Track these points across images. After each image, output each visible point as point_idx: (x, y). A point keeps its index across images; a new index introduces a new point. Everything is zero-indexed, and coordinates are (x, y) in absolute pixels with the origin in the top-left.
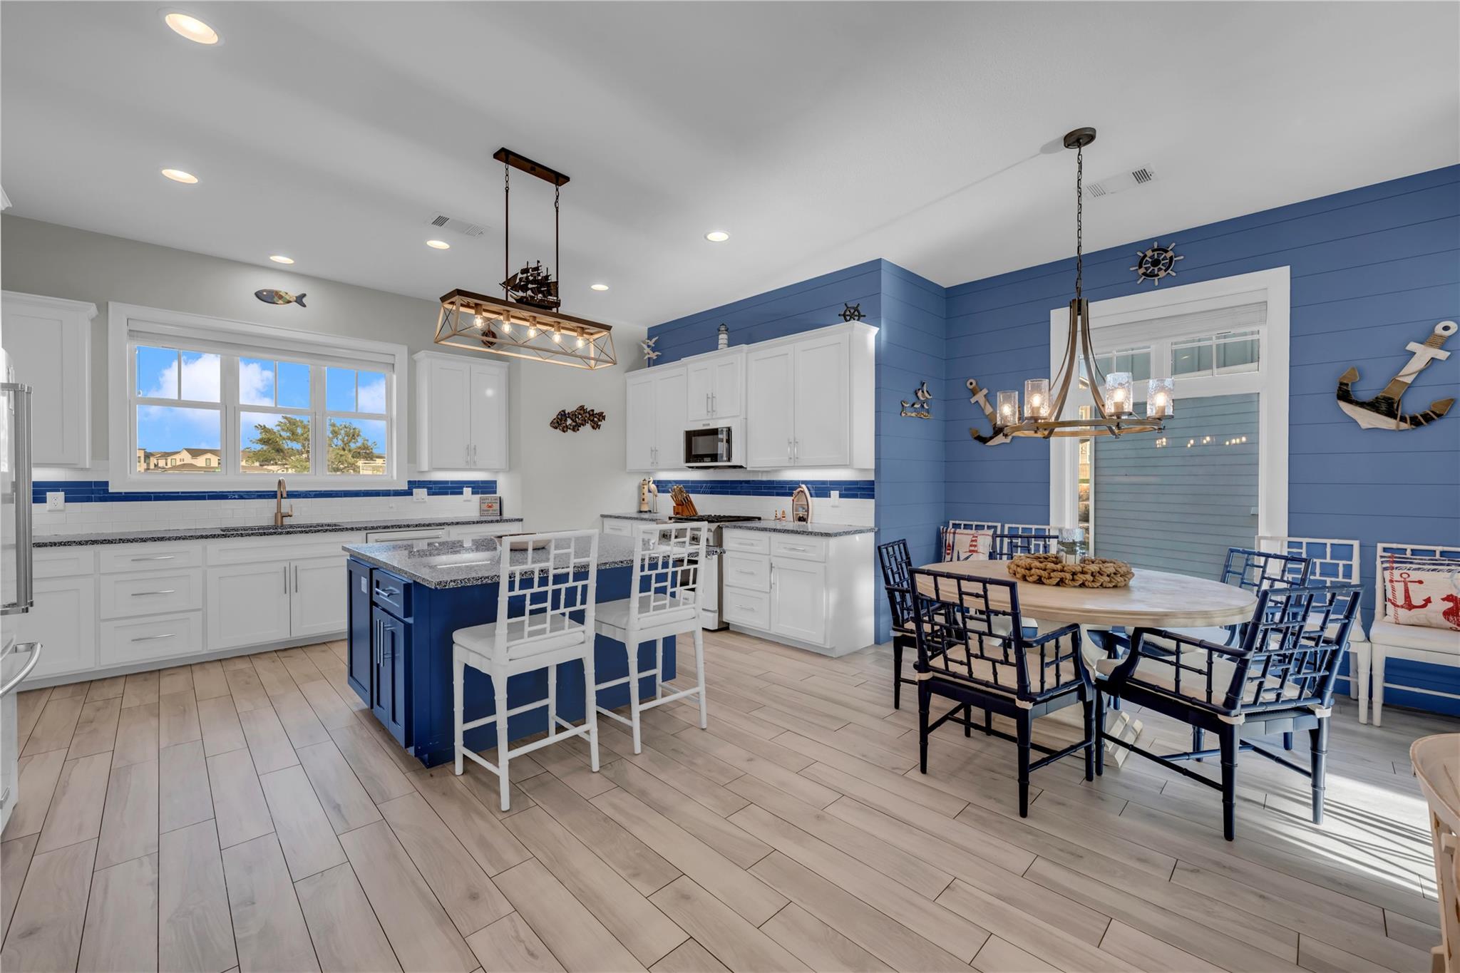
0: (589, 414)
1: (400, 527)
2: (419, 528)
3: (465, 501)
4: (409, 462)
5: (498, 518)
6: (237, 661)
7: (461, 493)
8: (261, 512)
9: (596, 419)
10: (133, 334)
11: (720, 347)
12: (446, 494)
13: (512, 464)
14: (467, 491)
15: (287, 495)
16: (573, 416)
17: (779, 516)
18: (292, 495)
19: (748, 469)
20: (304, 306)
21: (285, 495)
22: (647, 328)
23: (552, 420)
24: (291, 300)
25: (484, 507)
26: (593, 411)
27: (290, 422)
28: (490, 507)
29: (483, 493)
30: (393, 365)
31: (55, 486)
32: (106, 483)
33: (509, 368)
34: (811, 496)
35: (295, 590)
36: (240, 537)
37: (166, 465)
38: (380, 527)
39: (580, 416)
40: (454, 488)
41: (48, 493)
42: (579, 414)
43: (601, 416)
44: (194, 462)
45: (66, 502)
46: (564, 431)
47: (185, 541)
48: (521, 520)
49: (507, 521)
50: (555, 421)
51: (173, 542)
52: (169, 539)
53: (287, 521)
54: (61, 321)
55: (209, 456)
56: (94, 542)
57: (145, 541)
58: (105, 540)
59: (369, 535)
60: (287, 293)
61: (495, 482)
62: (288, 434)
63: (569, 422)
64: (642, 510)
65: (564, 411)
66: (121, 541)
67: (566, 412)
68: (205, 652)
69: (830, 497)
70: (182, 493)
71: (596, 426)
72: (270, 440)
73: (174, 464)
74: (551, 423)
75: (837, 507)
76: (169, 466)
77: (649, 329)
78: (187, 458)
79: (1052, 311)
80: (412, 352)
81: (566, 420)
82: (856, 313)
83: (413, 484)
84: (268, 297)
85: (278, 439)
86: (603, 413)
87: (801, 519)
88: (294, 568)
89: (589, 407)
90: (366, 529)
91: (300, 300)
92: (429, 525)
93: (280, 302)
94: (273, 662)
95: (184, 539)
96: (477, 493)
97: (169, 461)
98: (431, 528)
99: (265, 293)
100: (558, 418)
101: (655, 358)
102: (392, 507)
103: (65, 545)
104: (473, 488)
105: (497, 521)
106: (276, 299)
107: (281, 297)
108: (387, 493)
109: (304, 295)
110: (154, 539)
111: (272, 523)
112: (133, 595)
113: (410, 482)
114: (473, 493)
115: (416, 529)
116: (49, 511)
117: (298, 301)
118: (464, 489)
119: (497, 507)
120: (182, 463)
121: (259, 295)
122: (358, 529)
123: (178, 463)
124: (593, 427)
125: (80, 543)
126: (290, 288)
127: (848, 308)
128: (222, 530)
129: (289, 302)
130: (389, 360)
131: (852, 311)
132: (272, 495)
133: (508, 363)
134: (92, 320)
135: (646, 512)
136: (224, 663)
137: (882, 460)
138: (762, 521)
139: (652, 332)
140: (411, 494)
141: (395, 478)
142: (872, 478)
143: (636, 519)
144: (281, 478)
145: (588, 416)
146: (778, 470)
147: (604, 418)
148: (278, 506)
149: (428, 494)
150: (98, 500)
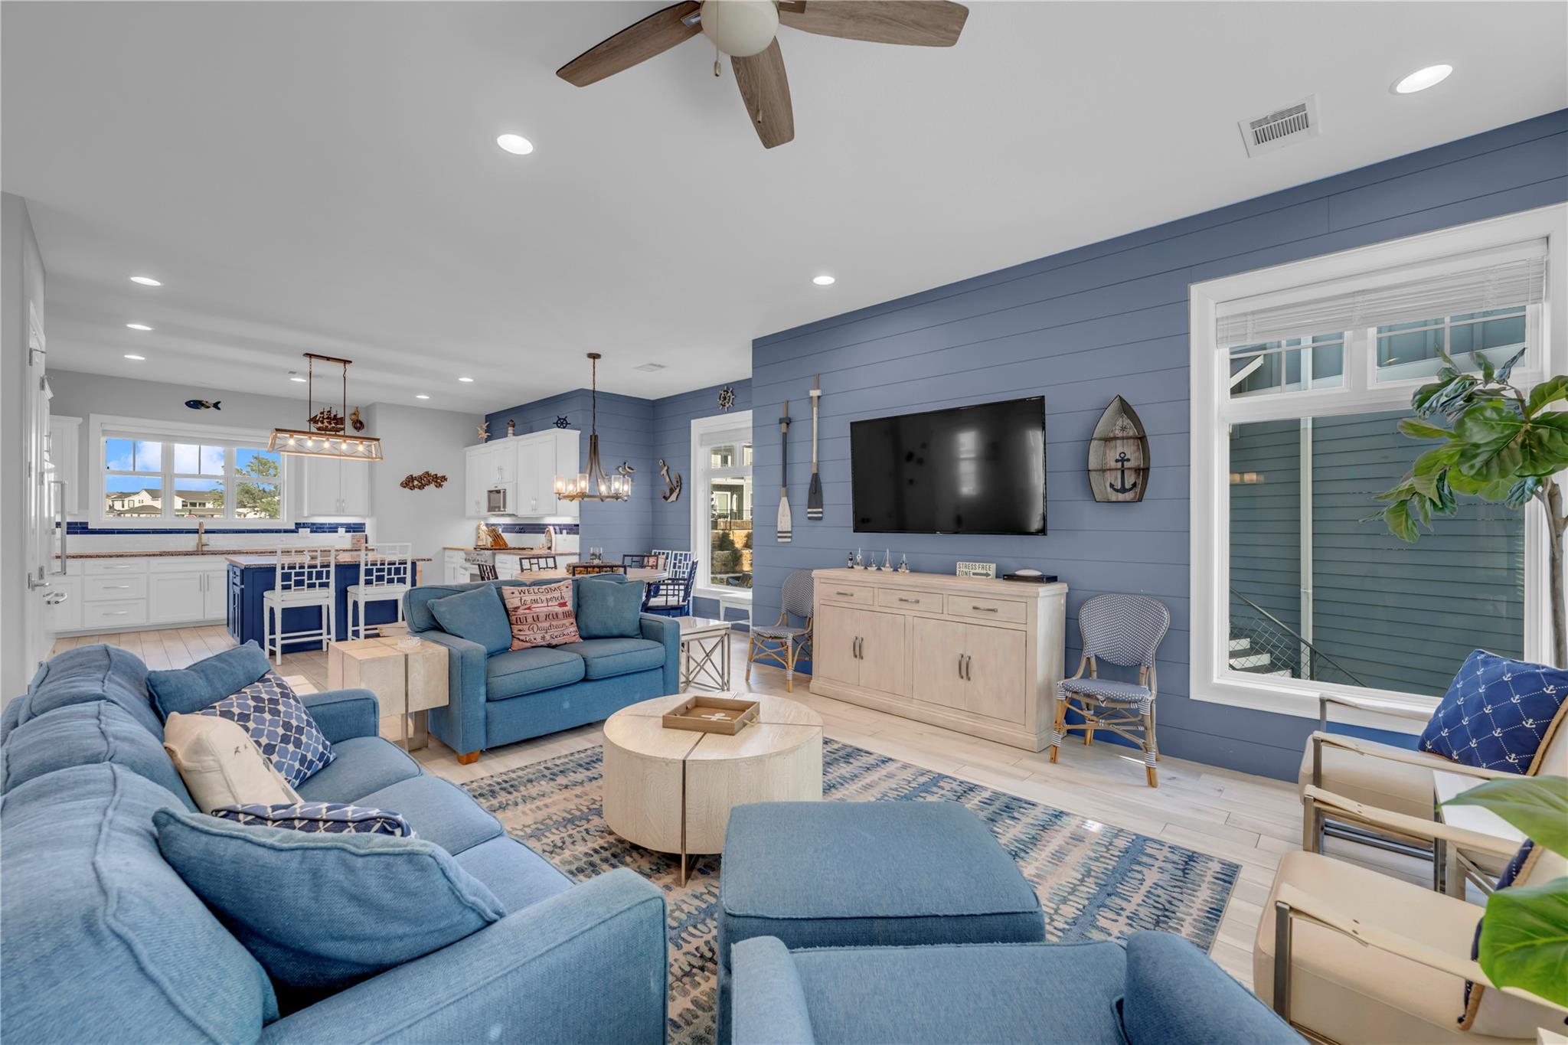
3: (338, 536)
4: (295, 510)
7: (337, 532)
8: (189, 542)
9: (439, 481)
10: (105, 433)
11: (509, 435)
12: (325, 532)
13: (372, 510)
14: (342, 530)
16: (420, 479)
17: (541, 547)
18: (207, 532)
21: (203, 532)
23: (401, 481)
24: (210, 405)
25: (355, 541)
26: (436, 475)
28: (359, 541)
29: (354, 532)
32: (87, 523)
35: (207, 590)
36: (171, 556)
37: (123, 507)
39: (425, 479)
40: (333, 529)
42: (425, 477)
43: (444, 478)
46: (411, 489)
50: (404, 482)
51: (129, 558)
52: (126, 556)
53: (205, 548)
56: (81, 557)
57: (112, 557)
58: (88, 556)
60: (207, 402)
61: (364, 524)
63: (416, 483)
65: (412, 476)
66: (98, 556)
67: (414, 476)
68: (148, 624)
69: (562, 533)
70: (135, 529)
71: (439, 485)
73: (131, 506)
74: (400, 484)
75: (565, 539)
76: (126, 508)
78: (145, 499)
79: (693, 421)
81: (413, 482)
82: (565, 422)
83: (298, 525)
84: (195, 405)
86: (445, 476)
87: (549, 548)
88: (207, 576)
89: (433, 472)
93: (202, 407)
95: (135, 556)
96: (350, 532)
97: (126, 503)
99: (193, 403)
100: (407, 480)
101: (486, 437)
104: (346, 528)
106: (200, 406)
107: (203, 405)
108: (278, 531)
109: (219, 402)
110: (117, 556)
111: (195, 549)
112: (104, 588)
113: (296, 524)
114: (346, 532)
117: (215, 406)
118: (339, 529)
119: (363, 541)
120: (141, 504)
121: (189, 404)
122: (251, 553)
123: (137, 505)
124: (436, 486)
127: (559, 419)
129: (208, 407)
131: (562, 421)
132: (196, 532)
134: (79, 426)
137: (582, 512)
139: (488, 417)
140: (298, 532)
141: (284, 522)
144: (201, 521)
145: (432, 478)
146: (542, 518)
147: (446, 480)
148: (200, 538)
149: (311, 532)
150: (81, 533)
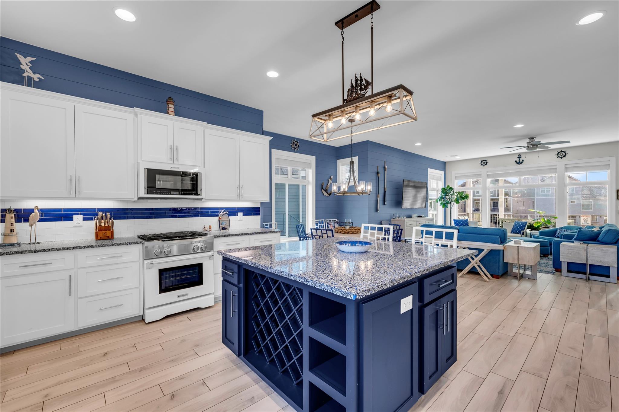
69: (238, 216)
75: (242, 220)
87: (223, 229)
101: (38, 79)
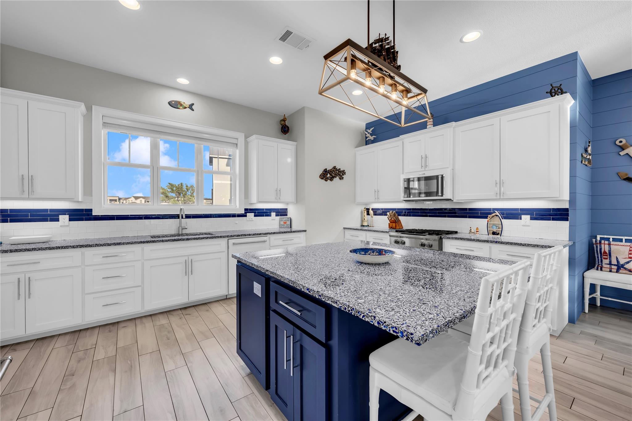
0: (338, 171)
1: (245, 235)
2: (255, 236)
3: (272, 220)
4: (245, 198)
5: (289, 230)
6: (160, 317)
8: (170, 226)
9: (341, 174)
10: (105, 124)
11: (428, 127)
12: (263, 216)
13: (298, 199)
14: (273, 214)
15: (186, 217)
16: (330, 172)
17: (473, 231)
18: (188, 217)
19: (454, 201)
20: (193, 110)
21: (184, 217)
22: (365, 124)
23: (320, 174)
24: (187, 106)
25: (282, 223)
26: (340, 169)
27: (171, 185)
28: (285, 223)
29: (281, 215)
30: (237, 144)
31: (64, 212)
32: (91, 210)
33: (296, 145)
34: (502, 219)
35: (191, 273)
36: (162, 242)
38: (235, 235)
39: (334, 172)
40: (267, 213)
41: (60, 216)
42: (334, 171)
43: (344, 172)
44: (136, 201)
45: (69, 221)
46: (326, 181)
47: (132, 245)
48: (305, 231)
49: (294, 232)
50: (322, 175)
51: (125, 246)
52: (123, 244)
53: (185, 232)
54: (65, 113)
55: (141, 199)
56: (82, 246)
57: (110, 245)
58: (88, 245)
59: (229, 240)
60: (184, 103)
61: (286, 209)
62: (170, 190)
63: (329, 175)
64: (363, 225)
65: (326, 169)
66: (97, 245)
67: (327, 170)
68: (143, 311)
70: (131, 215)
71: (341, 178)
72: (163, 192)
73: (129, 203)
74: (320, 176)
76: (127, 203)
77: (366, 124)
80: (246, 137)
81: (327, 174)
82: (559, 91)
83: (247, 211)
84: (175, 105)
85: (166, 192)
86: (344, 170)
88: (191, 260)
89: (338, 167)
90: (228, 236)
91: (191, 107)
92: (260, 234)
93: (181, 108)
94: (180, 318)
95: (131, 244)
96: (278, 215)
97: (127, 201)
98: (261, 236)
99: (173, 103)
100: (323, 173)
101: (373, 139)
102: (237, 223)
103: (65, 248)
104: (276, 212)
105: (288, 232)
106: (179, 106)
107: (181, 105)
108: (234, 216)
109: (193, 104)
110: (115, 244)
111: (177, 233)
112: (103, 278)
113: (246, 210)
114: (276, 215)
115: (254, 236)
116: (61, 226)
117: (190, 107)
118: (272, 213)
119: (289, 223)
120: (132, 202)
121: (170, 103)
122: (224, 237)
124: (340, 179)
125: (73, 247)
126: (186, 100)
127: (553, 87)
128: (151, 237)
129: (185, 108)
130: (235, 141)
131: (556, 89)
132: (177, 217)
133: (296, 143)
134: (84, 116)
135: (366, 226)
136: (153, 317)
137: (577, 194)
138: (458, 234)
139: (368, 126)
140: (246, 216)
141: (238, 207)
142: (567, 206)
143: (361, 230)
144: (182, 207)
145: (338, 172)
148: (180, 223)
149: (255, 216)
150: (86, 220)
